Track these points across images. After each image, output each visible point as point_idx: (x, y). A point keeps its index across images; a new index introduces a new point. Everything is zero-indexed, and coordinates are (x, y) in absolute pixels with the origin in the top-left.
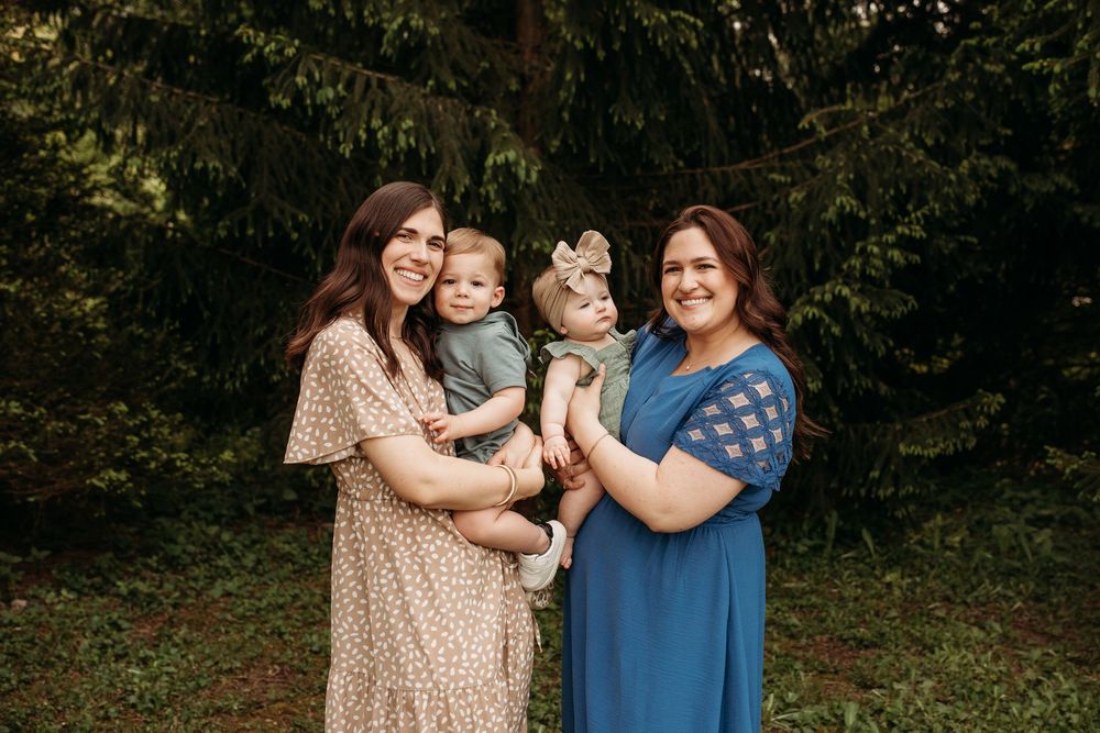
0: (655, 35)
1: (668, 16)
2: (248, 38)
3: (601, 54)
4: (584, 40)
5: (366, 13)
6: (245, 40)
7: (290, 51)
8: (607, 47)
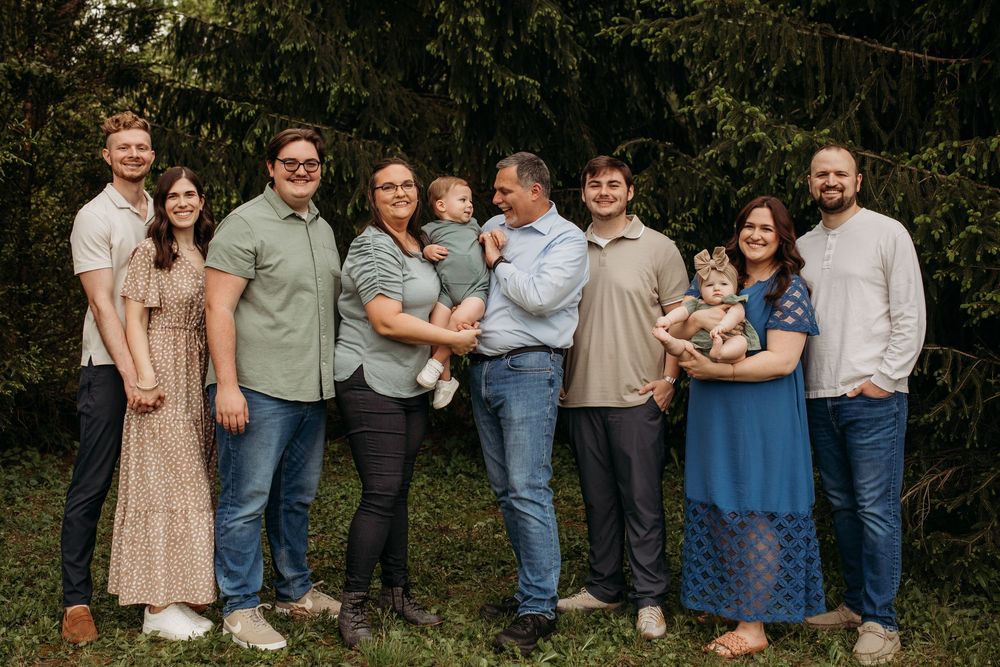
0: (508, 94)
1: (516, 79)
2: (225, 105)
3: (475, 107)
4: (463, 98)
5: (318, 84)
6: (222, 106)
7: (252, 113)
8: (479, 101)
